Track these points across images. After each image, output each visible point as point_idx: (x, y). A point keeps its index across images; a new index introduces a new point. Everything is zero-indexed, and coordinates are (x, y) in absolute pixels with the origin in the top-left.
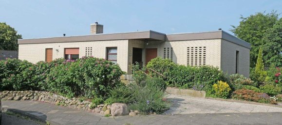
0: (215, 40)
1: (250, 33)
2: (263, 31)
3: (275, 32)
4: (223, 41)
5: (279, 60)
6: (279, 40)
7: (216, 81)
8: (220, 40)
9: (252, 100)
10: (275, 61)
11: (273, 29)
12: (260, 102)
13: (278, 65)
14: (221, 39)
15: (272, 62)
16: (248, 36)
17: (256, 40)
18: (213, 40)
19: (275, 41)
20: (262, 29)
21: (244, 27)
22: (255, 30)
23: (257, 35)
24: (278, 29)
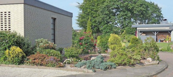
0: (19, 5)
1: (90, 8)
2: (98, 7)
3: (105, 8)
4: (27, 6)
5: (108, 28)
6: (108, 14)
7: (9, 47)
8: (23, 5)
9: (41, 65)
10: (106, 29)
11: (104, 6)
12: (48, 66)
13: (108, 31)
14: (24, 3)
15: (104, 29)
16: (89, 10)
17: (94, 14)
18: (16, 5)
19: (105, 14)
20: (98, 5)
21: (86, 4)
22: (93, 6)
23: (94, 9)
24: (107, 5)
